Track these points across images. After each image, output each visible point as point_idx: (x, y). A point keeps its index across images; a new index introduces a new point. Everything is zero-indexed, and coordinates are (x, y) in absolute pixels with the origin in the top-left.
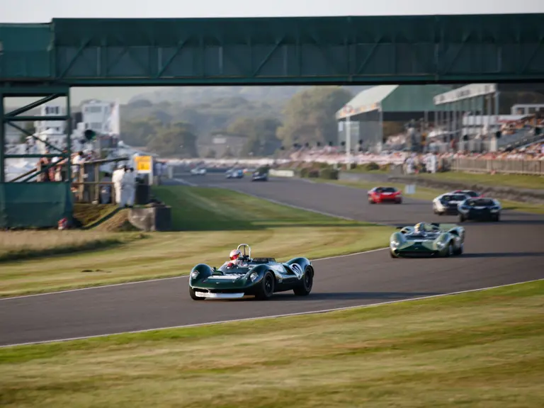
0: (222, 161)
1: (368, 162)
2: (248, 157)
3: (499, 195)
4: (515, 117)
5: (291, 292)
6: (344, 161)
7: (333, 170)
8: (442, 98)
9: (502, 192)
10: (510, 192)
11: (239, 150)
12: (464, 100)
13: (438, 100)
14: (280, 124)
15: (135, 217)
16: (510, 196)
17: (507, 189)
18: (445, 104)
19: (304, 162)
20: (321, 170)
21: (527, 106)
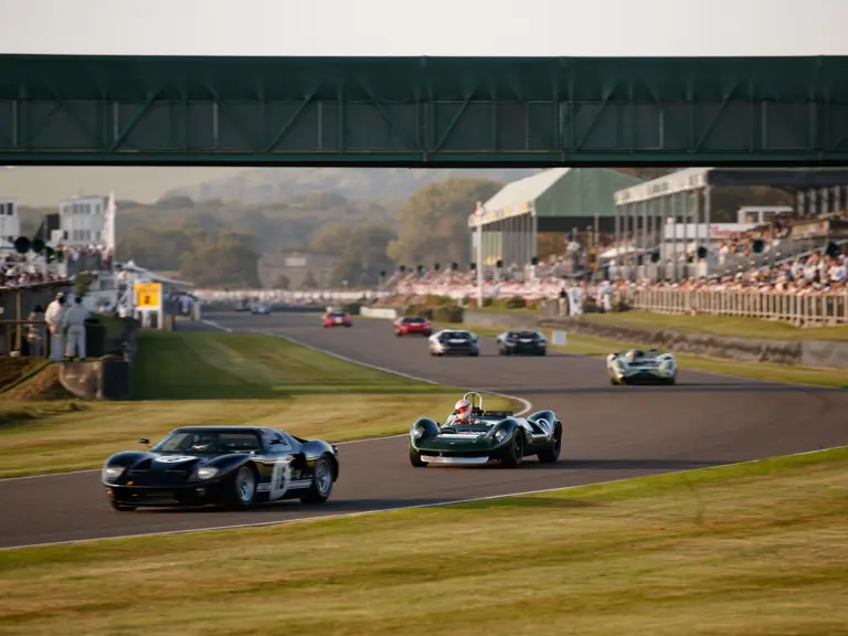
0: (298, 295)
1: (511, 296)
2: (342, 288)
3: (694, 347)
4: (743, 225)
5: (535, 457)
6: (474, 294)
7: (456, 307)
8: (628, 196)
9: (698, 342)
10: (711, 343)
11: (328, 277)
12: (658, 198)
13: (620, 198)
14: (396, 238)
15: (69, 376)
16: (711, 349)
17: (705, 338)
18: (630, 205)
19: (415, 295)
20: (436, 308)
21: (761, 210)
